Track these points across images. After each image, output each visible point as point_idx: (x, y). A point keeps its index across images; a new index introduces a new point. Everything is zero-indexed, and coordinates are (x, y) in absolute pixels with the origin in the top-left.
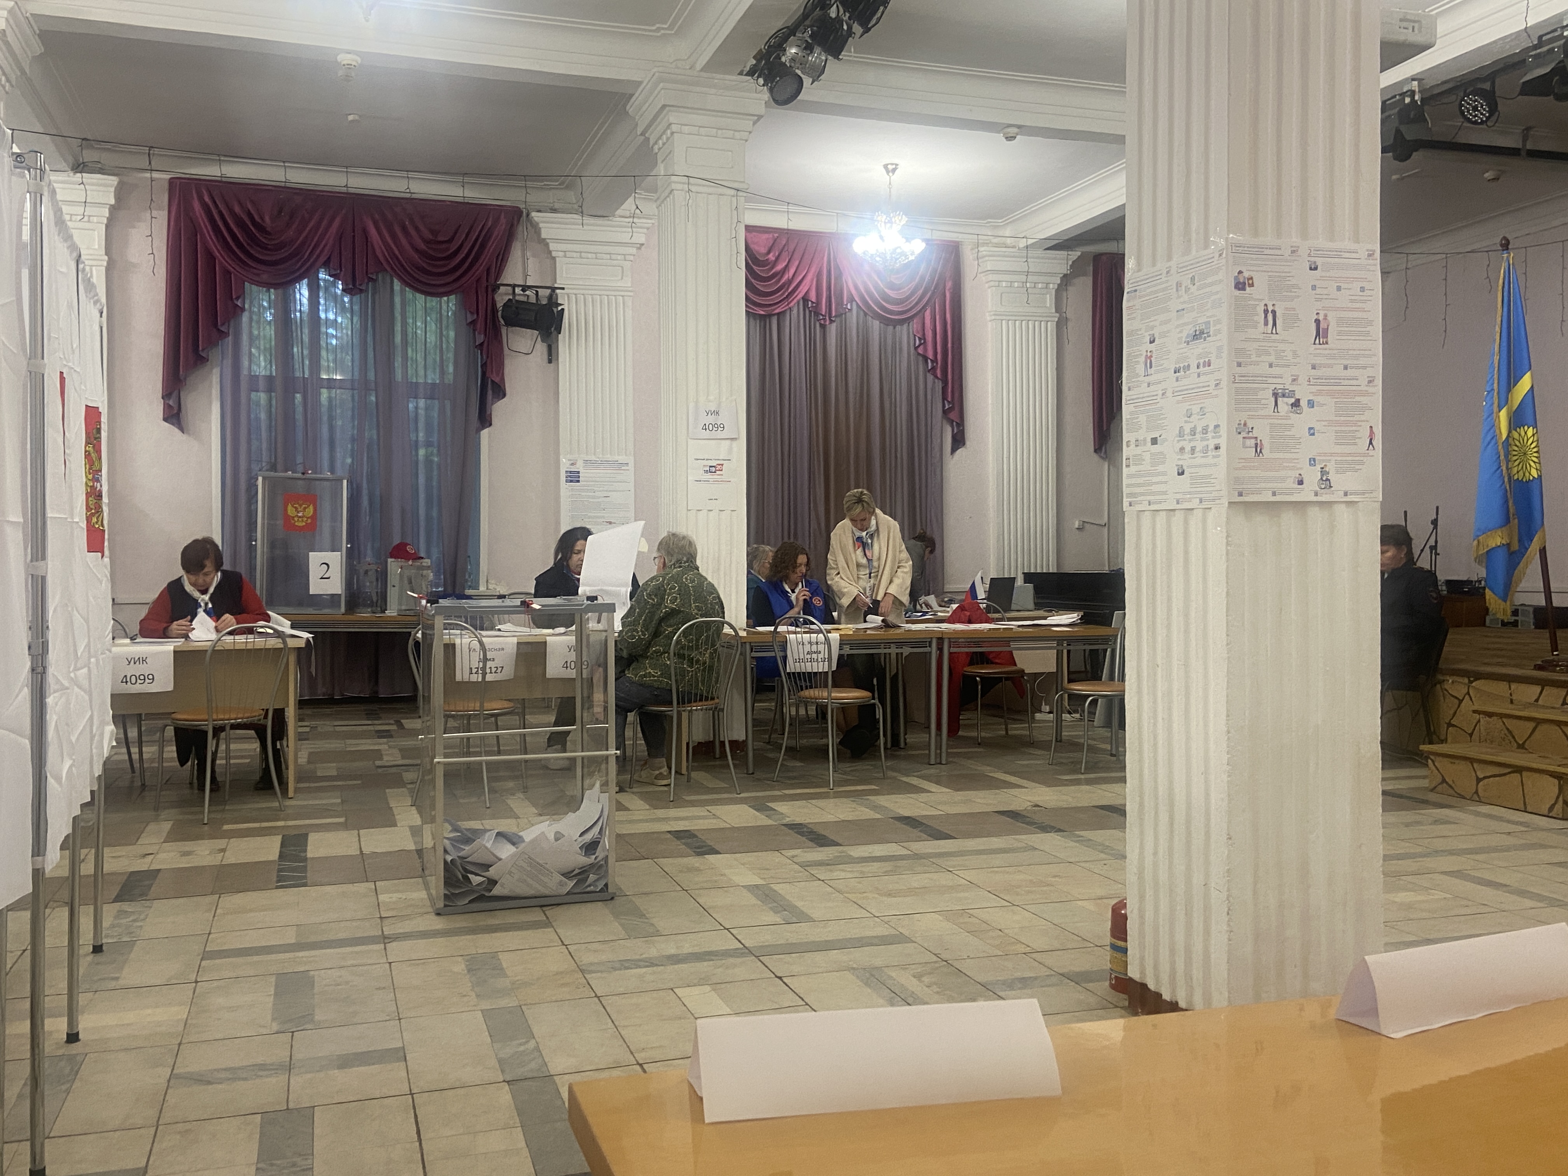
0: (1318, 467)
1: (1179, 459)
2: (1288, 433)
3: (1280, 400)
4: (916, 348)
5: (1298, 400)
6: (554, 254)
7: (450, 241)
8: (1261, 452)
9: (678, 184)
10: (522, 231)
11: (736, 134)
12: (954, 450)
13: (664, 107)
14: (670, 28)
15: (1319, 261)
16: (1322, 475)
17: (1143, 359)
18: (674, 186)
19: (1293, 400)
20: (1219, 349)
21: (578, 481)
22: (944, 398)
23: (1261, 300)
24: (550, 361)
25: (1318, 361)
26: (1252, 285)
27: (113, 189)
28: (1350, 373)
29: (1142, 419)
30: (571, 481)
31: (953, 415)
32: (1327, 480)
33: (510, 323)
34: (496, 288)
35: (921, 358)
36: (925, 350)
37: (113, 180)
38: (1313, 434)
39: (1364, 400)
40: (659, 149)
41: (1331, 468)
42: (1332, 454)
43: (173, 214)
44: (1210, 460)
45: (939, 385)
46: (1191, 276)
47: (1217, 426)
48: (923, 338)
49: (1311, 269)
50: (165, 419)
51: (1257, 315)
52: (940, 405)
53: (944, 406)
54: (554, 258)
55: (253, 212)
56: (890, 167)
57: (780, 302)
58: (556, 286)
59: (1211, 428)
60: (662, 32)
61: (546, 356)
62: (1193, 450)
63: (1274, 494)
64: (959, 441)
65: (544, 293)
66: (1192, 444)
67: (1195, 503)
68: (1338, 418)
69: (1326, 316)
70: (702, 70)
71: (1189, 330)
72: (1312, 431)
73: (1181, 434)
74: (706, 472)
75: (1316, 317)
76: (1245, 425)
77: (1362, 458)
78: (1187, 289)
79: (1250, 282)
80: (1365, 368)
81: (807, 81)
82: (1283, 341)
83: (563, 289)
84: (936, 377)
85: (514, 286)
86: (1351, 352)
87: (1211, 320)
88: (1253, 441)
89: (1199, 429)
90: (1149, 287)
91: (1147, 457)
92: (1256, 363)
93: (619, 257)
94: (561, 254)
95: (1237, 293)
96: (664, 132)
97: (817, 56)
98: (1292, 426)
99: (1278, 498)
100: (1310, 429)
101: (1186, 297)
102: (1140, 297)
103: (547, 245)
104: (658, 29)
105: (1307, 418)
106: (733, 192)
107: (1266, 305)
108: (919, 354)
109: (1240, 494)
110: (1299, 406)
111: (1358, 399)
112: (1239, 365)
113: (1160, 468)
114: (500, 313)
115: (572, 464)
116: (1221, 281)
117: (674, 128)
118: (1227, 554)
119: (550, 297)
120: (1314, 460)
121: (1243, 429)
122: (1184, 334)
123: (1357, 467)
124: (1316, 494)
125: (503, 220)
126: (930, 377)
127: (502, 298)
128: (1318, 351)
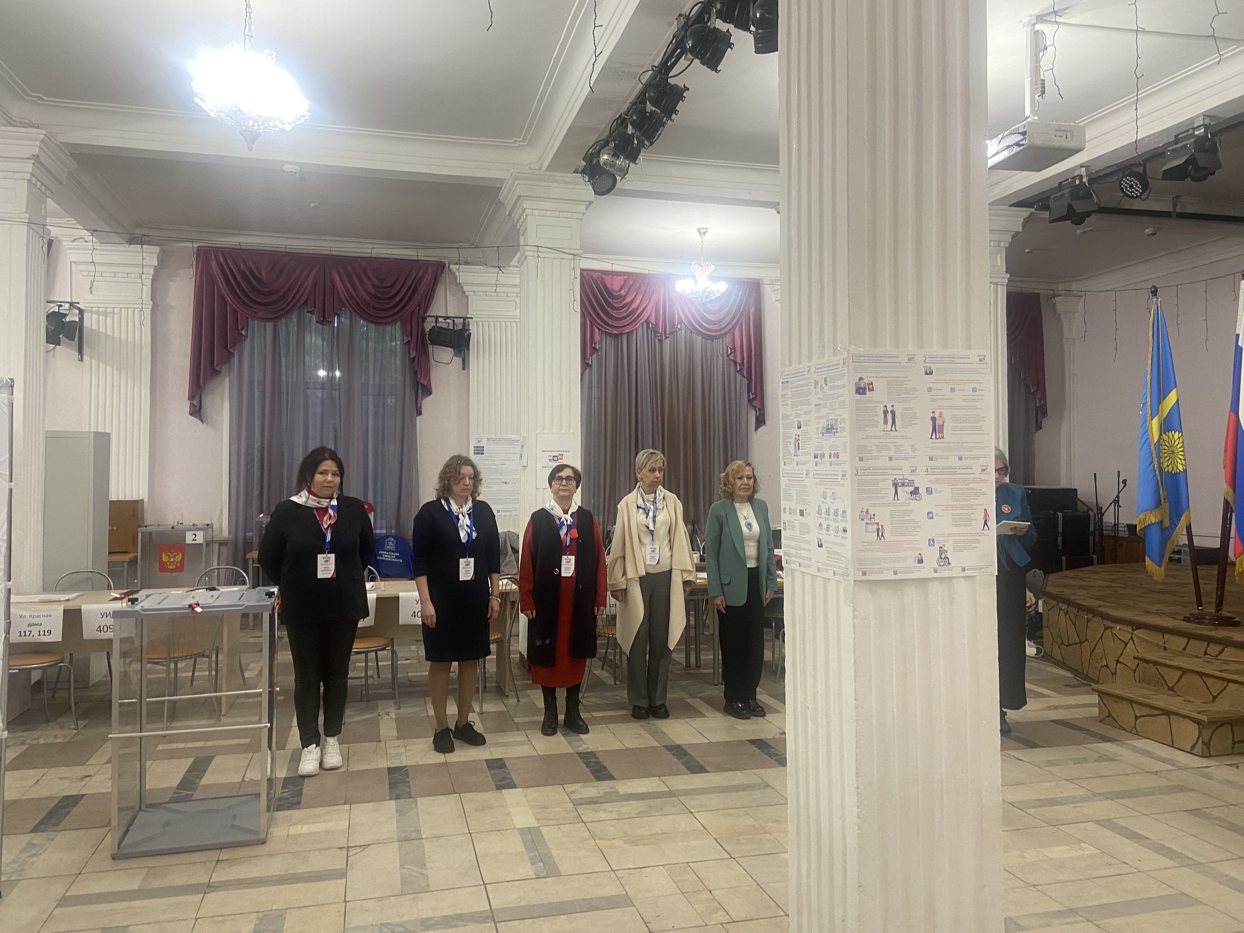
0: (937, 547)
1: (819, 533)
2: (907, 518)
3: (900, 489)
4: (728, 356)
5: (917, 489)
6: (467, 293)
7: (392, 286)
8: (882, 535)
9: (530, 252)
10: (445, 277)
11: (574, 214)
12: (757, 428)
13: (519, 197)
14: (523, 141)
15: (934, 367)
16: (941, 554)
17: (793, 441)
18: (527, 253)
19: (912, 489)
20: (845, 444)
21: (483, 454)
22: (749, 390)
23: (881, 402)
24: (464, 369)
25: (933, 453)
26: (872, 390)
27: (156, 256)
28: (963, 463)
29: (793, 491)
30: (478, 454)
31: (756, 403)
32: (946, 558)
33: (434, 343)
34: (424, 319)
35: (732, 363)
36: (735, 357)
37: (157, 249)
38: (932, 518)
39: (978, 486)
40: (520, 226)
41: (949, 546)
42: (950, 535)
43: (199, 270)
44: (840, 540)
45: (745, 381)
46: (824, 376)
47: (844, 512)
48: (734, 348)
49: (926, 374)
50: (191, 414)
51: (877, 415)
52: (746, 395)
53: (749, 396)
54: (467, 297)
55: (254, 269)
56: (702, 231)
57: (629, 324)
58: (468, 316)
59: (840, 512)
60: (518, 143)
61: (461, 366)
62: (828, 527)
63: (895, 573)
64: (761, 421)
65: (459, 321)
66: (828, 522)
67: (830, 574)
68: (955, 503)
69: (941, 414)
70: (546, 170)
71: (823, 423)
72: (931, 515)
73: (819, 512)
74: (550, 460)
75: (932, 415)
76: (867, 512)
77: (978, 538)
78: (822, 388)
79: (871, 387)
80: (978, 458)
81: (618, 178)
82: (902, 437)
83: (472, 318)
84: (743, 376)
85: (437, 318)
86: (965, 445)
87: (839, 418)
88: (875, 527)
89: (832, 511)
90: (797, 381)
91: (797, 524)
92: (877, 458)
93: (513, 295)
94: (472, 293)
95: (859, 397)
96: (522, 215)
97: (621, 162)
98: (912, 511)
99: (899, 577)
100: (929, 513)
101: (821, 395)
102: (791, 388)
103: (462, 287)
104: (515, 142)
105: (926, 503)
106: (572, 257)
107: (886, 406)
108: (731, 360)
109: (864, 574)
110: (918, 493)
111: (971, 486)
112: (861, 460)
113: (807, 537)
114: (427, 336)
115: (479, 441)
116: (843, 386)
117: (527, 212)
118: (854, 627)
119: (464, 324)
120: (933, 540)
121: (865, 516)
122: (821, 426)
123: (974, 545)
124: (936, 571)
125: (430, 271)
126: (739, 376)
127: (429, 324)
128: (934, 445)
